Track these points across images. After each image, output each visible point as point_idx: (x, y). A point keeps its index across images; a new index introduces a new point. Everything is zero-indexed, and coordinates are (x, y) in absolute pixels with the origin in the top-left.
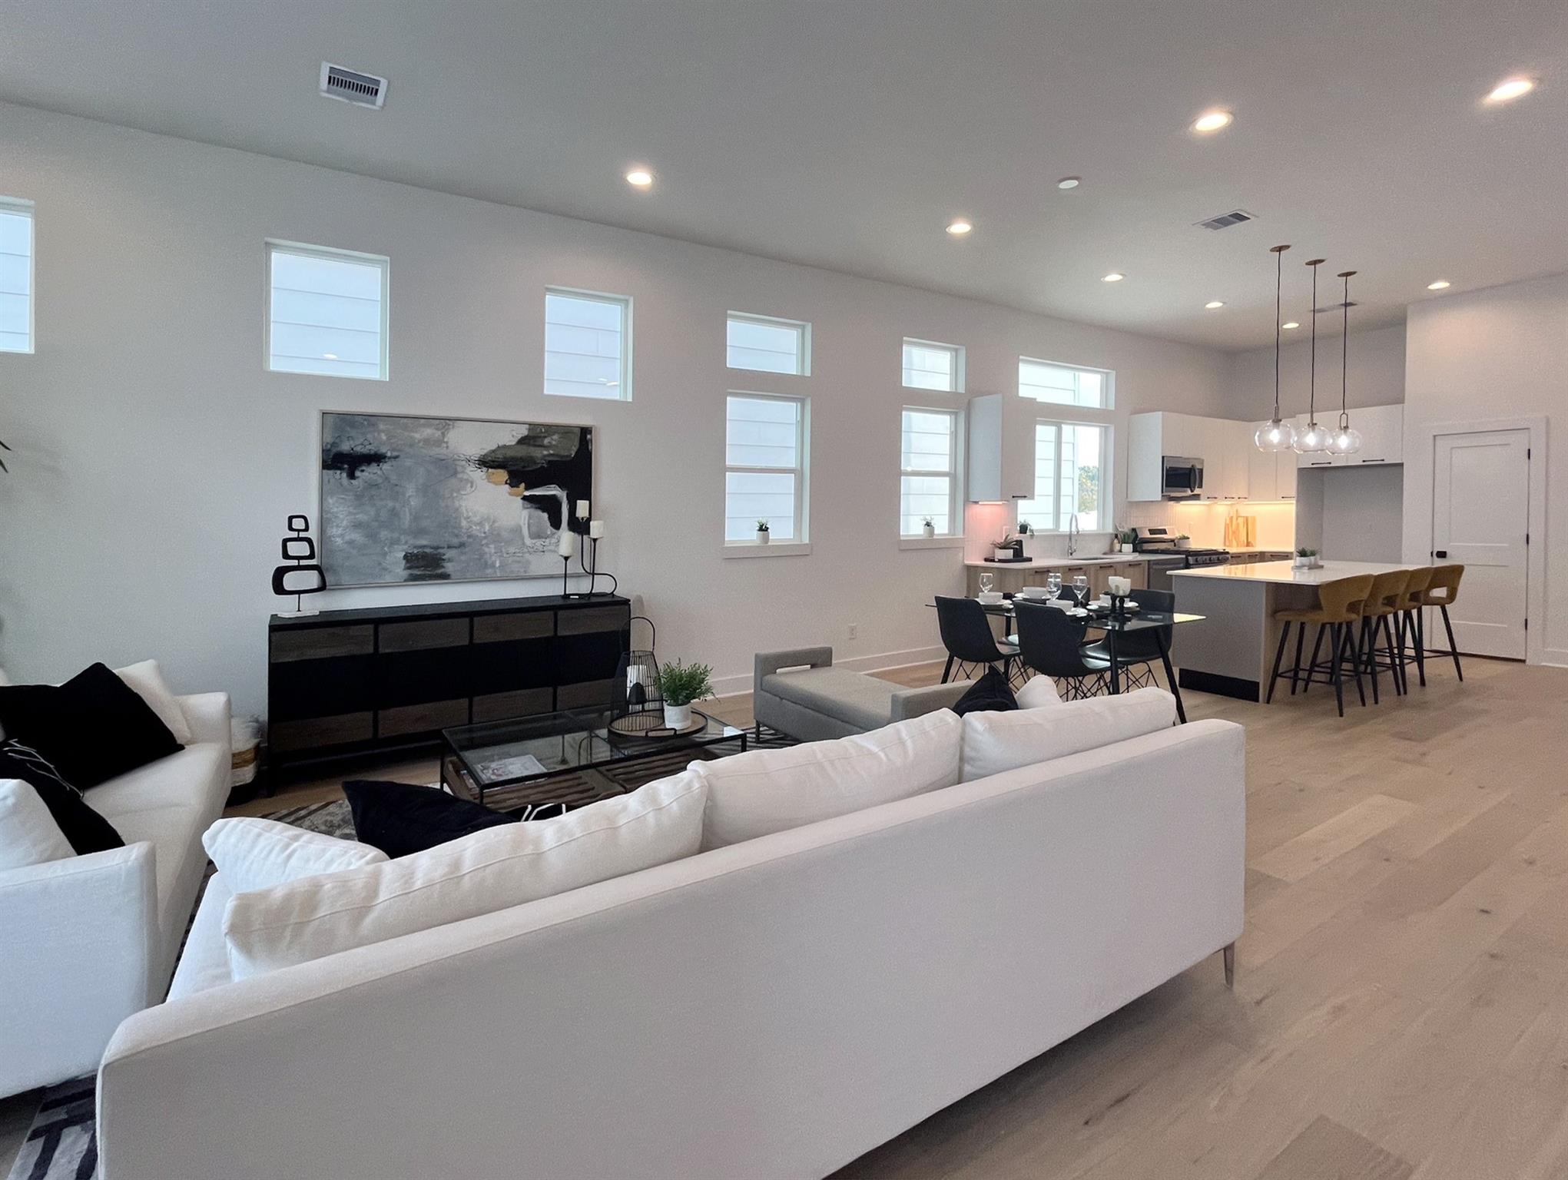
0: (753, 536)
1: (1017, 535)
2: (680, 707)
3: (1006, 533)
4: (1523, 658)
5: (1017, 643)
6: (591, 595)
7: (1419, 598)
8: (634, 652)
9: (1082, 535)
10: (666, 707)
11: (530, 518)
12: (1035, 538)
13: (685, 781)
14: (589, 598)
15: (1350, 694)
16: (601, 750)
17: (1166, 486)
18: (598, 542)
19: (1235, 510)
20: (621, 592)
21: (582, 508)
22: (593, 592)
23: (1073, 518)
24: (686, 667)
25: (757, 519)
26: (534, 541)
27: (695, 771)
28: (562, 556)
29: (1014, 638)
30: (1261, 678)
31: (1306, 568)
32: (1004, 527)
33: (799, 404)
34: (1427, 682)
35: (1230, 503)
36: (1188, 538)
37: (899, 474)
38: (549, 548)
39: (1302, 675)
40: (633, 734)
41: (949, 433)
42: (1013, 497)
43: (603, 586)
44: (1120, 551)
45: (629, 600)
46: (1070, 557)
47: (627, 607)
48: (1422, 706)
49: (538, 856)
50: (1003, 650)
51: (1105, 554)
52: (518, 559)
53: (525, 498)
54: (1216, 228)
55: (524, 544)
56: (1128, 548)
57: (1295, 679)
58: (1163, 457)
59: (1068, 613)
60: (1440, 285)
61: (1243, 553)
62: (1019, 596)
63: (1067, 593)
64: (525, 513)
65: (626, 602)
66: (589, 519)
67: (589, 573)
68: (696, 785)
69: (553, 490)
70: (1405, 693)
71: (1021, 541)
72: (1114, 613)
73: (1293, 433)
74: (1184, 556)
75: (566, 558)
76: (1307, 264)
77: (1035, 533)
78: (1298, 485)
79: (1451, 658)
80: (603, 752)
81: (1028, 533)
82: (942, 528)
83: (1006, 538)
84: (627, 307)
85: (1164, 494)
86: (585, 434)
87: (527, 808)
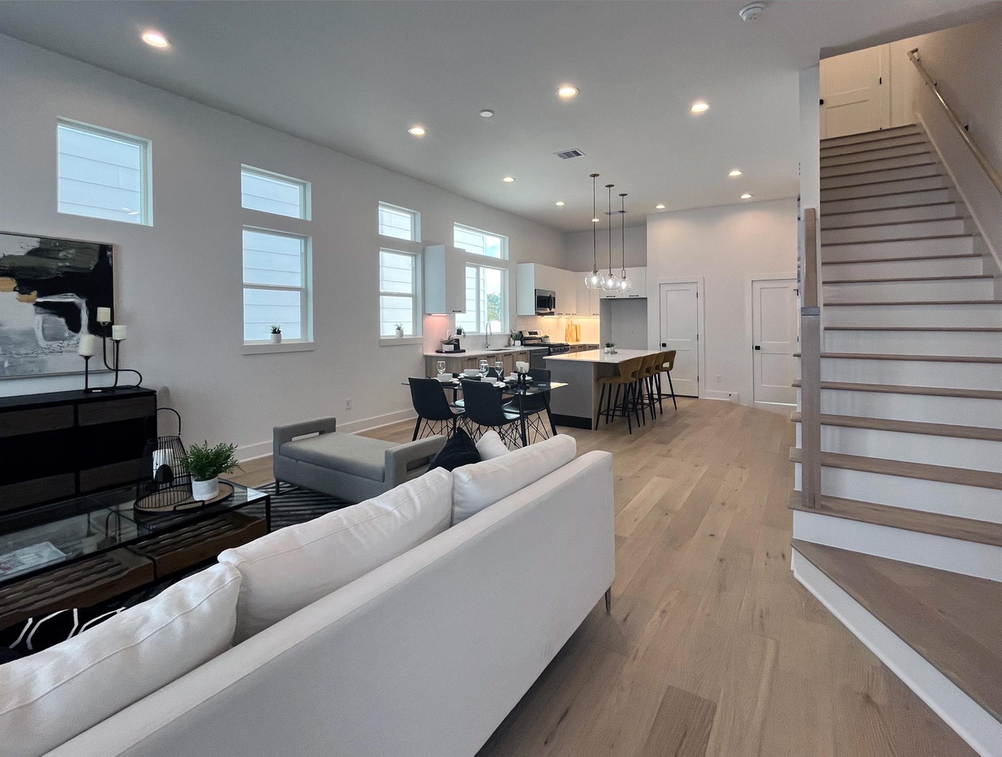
0: (268, 337)
1: (456, 336)
2: (208, 481)
3: (449, 334)
4: (697, 396)
5: (464, 406)
6: (115, 388)
7: (659, 368)
8: (160, 438)
9: (493, 335)
10: (194, 483)
11: (44, 323)
12: (466, 338)
13: (217, 576)
14: (113, 391)
15: (634, 422)
16: (129, 530)
17: (538, 307)
18: (121, 345)
19: (570, 321)
20: (146, 384)
21: (103, 315)
22: (117, 385)
23: (488, 325)
24: (212, 447)
25: (271, 325)
26: (50, 343)
27: (227, 563)
28: (82, 355)
29: (461, 402)
30: (592, 416)
31: (610, 353)
32: (448, 331)
33: (303, 241)
34: (663, 412)
35: (568, 317)
36: (548, 337)
37: (379, 294)
38: (68, 349)
39: (611, 412)
40: (162, 510)
41: (411, 269)
42: (453, 311)
43: (127, 379)
44: (514, 345)
45: (155, 391)
46: (487, 349)
47: (153, 397)
48: (663, 424)
49: (26, 710)
50: (454, 410)
51: (506, 347)
52: (32, 359)
53: (37, 304)
54: (564, 158)
55: (38, 346)
56: (518, 343)
57: (608, 415)
58: (535, 290)
59: (494, 386)
60: (660, 207)
61: (576, 345)
62: (462, 375)
63: (492, 373)
64: (39, 318)
65: (152, 393)
66: (112, 323)
67: (114, 370)
68: (229, 579)
69: (70, 298)
70: (655, 418)
71: (458, 339)
72: (520, 384)
73: (603, 278)
74: (548, 348)
75: (87, 358)
76: (606, 186)
77: (466, 335)
78: (600, 307)
79: (672, 399)
80: (130, 531)
81: (462, 334)
82: (408, 331)
83: (450, 337)
84: (146, 147)
85: (537, 311)
86: (104, 251)
87: (27, 622)
